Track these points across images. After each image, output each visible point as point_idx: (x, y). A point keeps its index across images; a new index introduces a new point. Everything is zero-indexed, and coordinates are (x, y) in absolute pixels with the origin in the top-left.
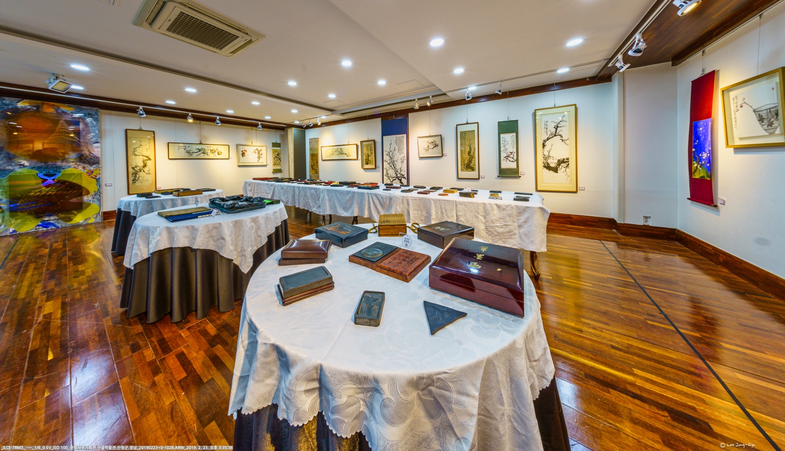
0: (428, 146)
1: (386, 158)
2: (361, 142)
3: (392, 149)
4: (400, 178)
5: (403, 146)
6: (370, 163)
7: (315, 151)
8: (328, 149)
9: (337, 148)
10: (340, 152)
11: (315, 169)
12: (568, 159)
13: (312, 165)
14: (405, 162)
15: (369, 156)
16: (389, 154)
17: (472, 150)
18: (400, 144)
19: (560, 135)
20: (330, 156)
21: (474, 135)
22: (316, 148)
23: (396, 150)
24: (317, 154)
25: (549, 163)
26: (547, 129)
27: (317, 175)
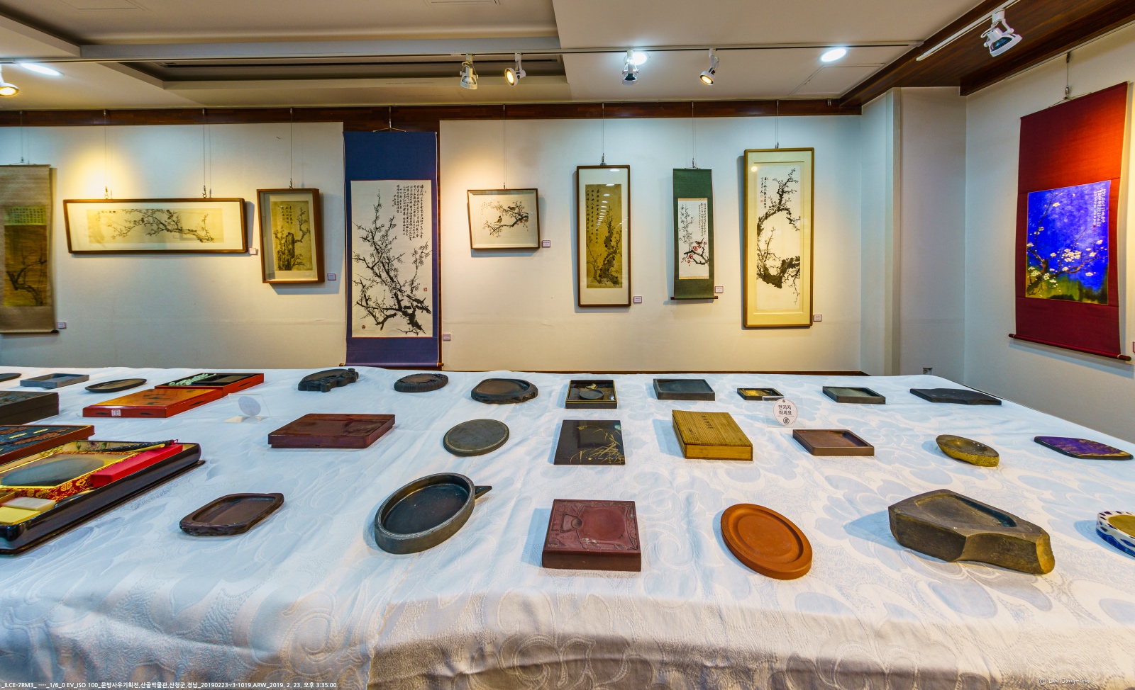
0: (500, 220)
1: (360, 248)
2: (260, 192)
3: (384, 221)
4: (410, 311)
5: (420, 213)
6: (300, 264)
7: (33, 216)
8: (103, 212)
9: (147, 210)
10: (166, 224)
11: (30, 287)
12: (798, 259)
13: (15, 272)
14: (428, 261)
15: (294, 242)
16: (371, 237)
17: (615, 235)
18: (410, 209)
19: (787, 210)
20: (114, 237)
21: (620, 198)
22: (40, 203)
23: (395, 225)
24: (44, 227)
25: (767, 266)
26: (765, 193)
27: (39, 309)
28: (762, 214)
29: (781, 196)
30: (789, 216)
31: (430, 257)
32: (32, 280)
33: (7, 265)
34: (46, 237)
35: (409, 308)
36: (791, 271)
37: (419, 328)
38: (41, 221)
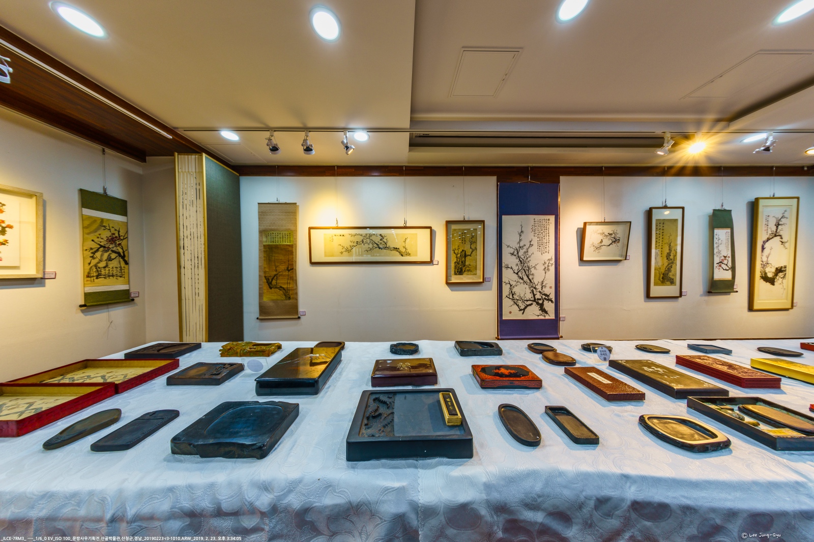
0: (602, 241)
1: (508, 259)
2: (447, 222)
3: (525, 242)
4: (540, 302)
5: (548, 237)
6: (469, 271)
7: (284, 238)
8: (335, 235)
9: (366, 234)
10: (379, 244)
11: (281, 287)
12: (785, 267)
13: (270, 277)
14: (552, 268)
15: (465, 256)
16: (516, 253)
17: (673, 252)
18: (541, 234)
19: (780, 236)
20: (342, 253)
21: (677, 227)
22: (289, 229)
23: (532, 245)
24: (291, 246)
25: (767, 272)
26: (768, 225)
27: (287, 302)
28: (765, 238)
29: (777, 227)
30: (781, 240)
31: (554, 266)
32: (282, 282)
33: (265, 272)
34: (293, 252)
35: (540, 299)
36: (781, 275)
37: (546, 312)
38: (289, 241)
